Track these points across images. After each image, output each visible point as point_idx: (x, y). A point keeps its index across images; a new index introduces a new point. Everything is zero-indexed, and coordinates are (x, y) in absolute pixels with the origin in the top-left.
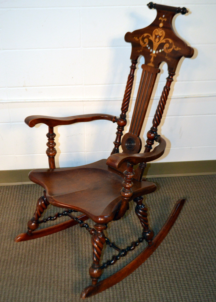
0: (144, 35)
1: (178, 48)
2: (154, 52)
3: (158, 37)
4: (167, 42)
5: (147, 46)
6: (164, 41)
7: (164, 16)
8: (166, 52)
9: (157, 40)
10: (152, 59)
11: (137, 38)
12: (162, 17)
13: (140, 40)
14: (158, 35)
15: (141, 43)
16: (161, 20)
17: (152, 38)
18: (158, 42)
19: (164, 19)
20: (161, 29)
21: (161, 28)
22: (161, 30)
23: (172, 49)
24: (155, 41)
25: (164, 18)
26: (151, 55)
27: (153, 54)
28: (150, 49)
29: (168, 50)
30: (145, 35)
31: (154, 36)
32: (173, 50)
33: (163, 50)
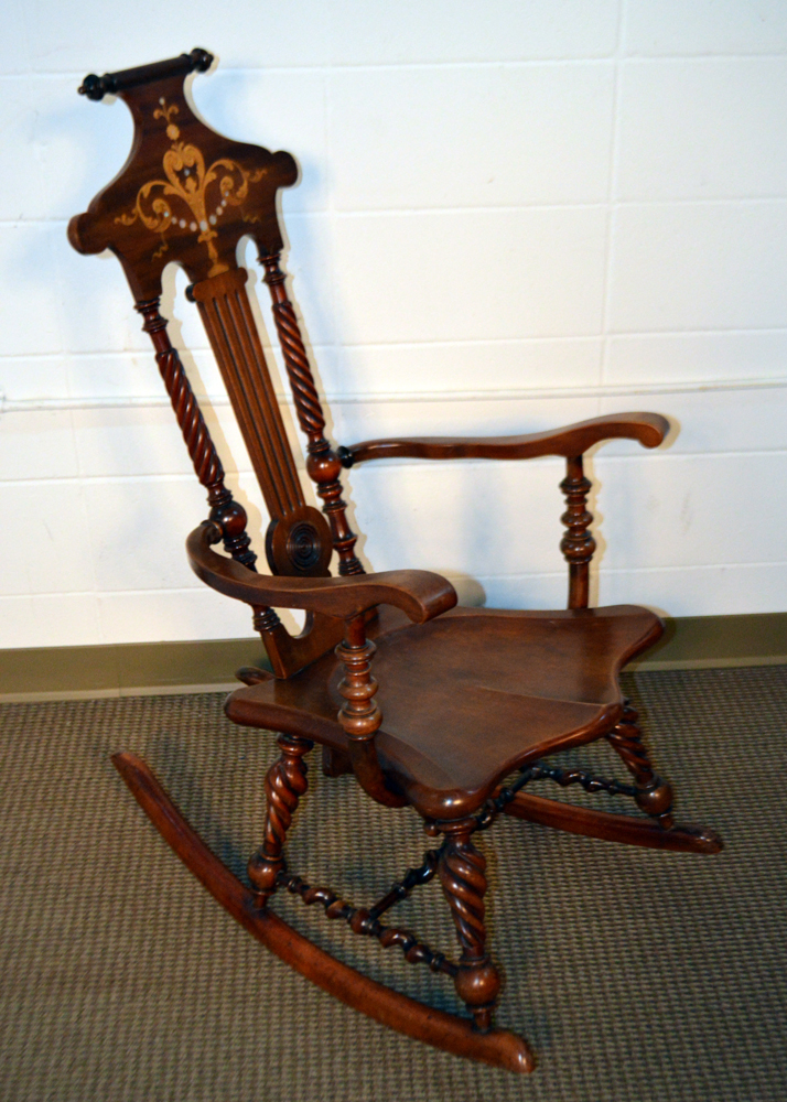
0: (142, 195)
1: (257, 173)
2: (204, 226)
3: (187, 173)
4: (221, 171)
5: (174, 220)
6: (211, 176)
7: (162, 101)
8: (236, 203)
9: (190, 183)
10: (213, 252)
11: (124, 217)
12: (160, 107)
13: (139, 219)
14: (185, 167)
15: (148, 222)
16: (162, 118)
17: (173, 188)
18: (197, 188)
19: (170, 110)
20: (182, 144)
21: (179, 140)
22: (183, 148)
23: (245, 184)
24: (188, 191)
25: (168, 103)
26: (200, 239)
27: (207, 234)
28: (188, 223)
29: (239, 194)
30: (146, 189)
31: (175, 180)
32: (251, 186)
33: (224, 203)
